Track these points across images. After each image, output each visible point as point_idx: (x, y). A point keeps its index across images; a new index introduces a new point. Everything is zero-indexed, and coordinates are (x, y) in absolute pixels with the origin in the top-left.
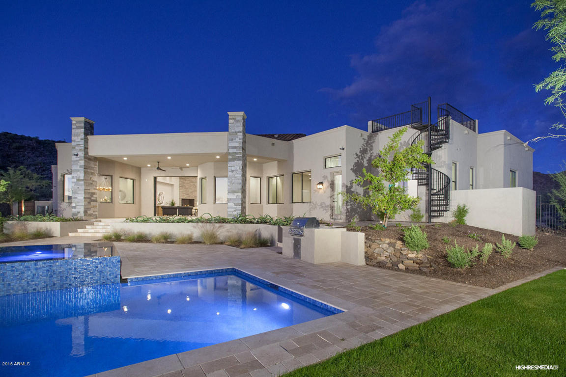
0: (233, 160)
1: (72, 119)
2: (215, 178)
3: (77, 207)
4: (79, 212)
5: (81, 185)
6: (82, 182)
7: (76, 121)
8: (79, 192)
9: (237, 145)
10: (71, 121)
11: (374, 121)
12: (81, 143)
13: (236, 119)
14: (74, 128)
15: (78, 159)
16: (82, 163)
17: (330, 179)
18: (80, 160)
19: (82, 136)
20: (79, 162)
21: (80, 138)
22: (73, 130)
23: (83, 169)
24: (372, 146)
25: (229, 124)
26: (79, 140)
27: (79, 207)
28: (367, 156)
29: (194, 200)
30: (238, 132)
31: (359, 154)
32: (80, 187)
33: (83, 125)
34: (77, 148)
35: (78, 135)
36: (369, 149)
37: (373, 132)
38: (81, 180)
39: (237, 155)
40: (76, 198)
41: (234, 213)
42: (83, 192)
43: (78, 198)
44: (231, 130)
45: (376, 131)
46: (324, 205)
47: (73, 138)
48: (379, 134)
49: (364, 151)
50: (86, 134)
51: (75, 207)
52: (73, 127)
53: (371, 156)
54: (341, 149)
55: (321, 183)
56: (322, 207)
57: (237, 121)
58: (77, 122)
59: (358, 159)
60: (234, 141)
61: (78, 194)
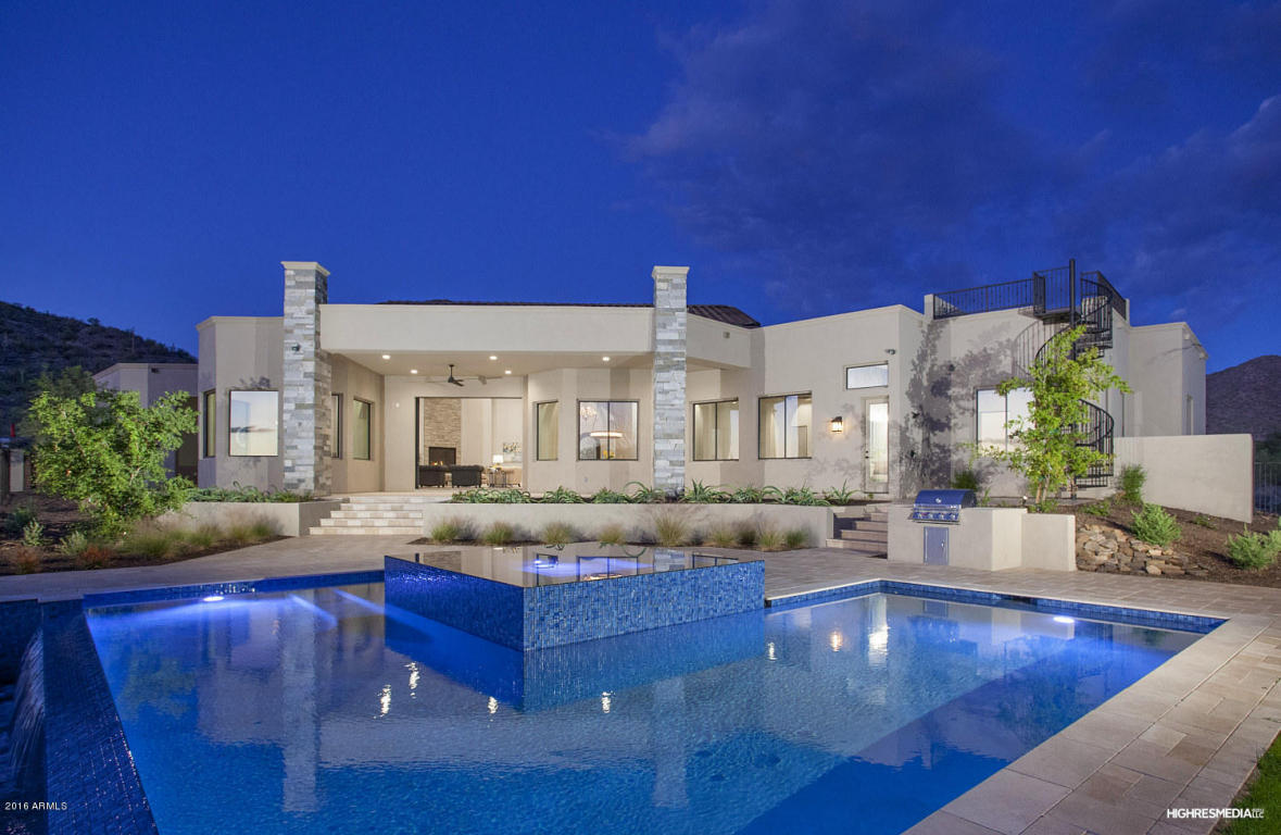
0: (666, 368)
1: (285, 264)
2: (579, 402)
3: (296, 468)
4: (300, 481)
5: (308, 418)
6: (311, 412)
7: (295, 270)
8: (304, 434)
9: (675, 336)
10: (283, 269)
11: (939, 295)
12: (306, 321)
13: (671, 281)
14: (289, 287)
15: (301, 357)
16: (310, 367)
17: (859, 411)
18: (303, 360)
19: (311, 305)
20: (302, 365)
21: (304, 308)
22: (287, 291)
23: (311, 380)
24: (934, 346)
25: (658, 293)
26: (303, 314)
27: (301, 468)
28: (928, 366)
29: (455, 449)
30: (678, 310)
31: (917, 362)
32: (304, 423)
33: (312, 279)
34: (296, 332)
35: (300, 303)
36: (929, 352)
37: (935, 317)
38: (307, 407)
39: (676, 359)
40: (295, 447)
41: (670, 481)
42: (312, 434)
43: (299, 447)
44: (660, 303)
45: (941, 316)
46: (845, 465)
47: (287, 309)
48: (951, 322)
49: (922, 357)
50: (318, 302)
51: (291, 469)
52: (288, 283)
53: (933, 366)
54: (889, 351)
55: (839, 419)
56: (842, 469)
57: (676, 287)
58: (298, 272)
59: (915, 372)
60: (668, 328)
61: (299, 438)
